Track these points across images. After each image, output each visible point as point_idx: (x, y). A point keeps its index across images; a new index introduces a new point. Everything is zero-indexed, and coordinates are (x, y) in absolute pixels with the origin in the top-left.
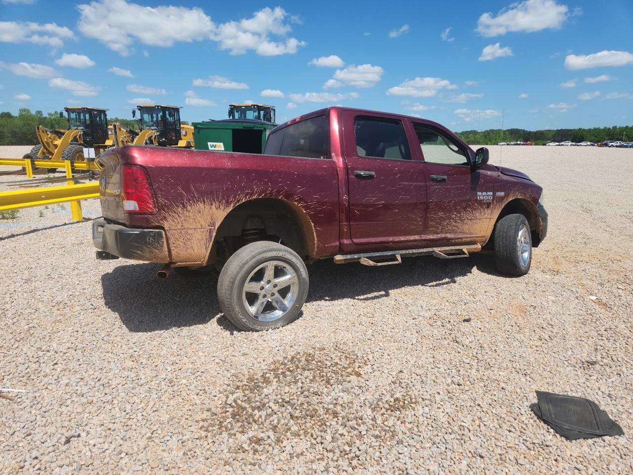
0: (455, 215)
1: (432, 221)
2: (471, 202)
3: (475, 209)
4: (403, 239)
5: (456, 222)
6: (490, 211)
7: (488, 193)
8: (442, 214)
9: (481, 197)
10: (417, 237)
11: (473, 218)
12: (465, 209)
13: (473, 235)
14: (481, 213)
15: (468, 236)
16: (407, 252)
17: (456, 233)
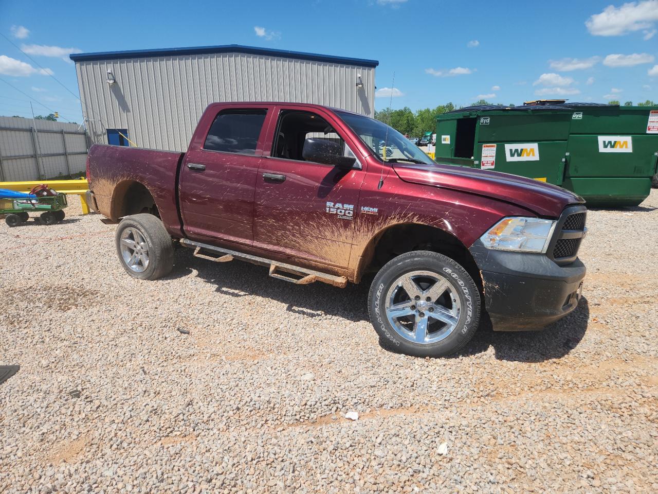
0: (292, 226)
1: (262, 227)
2: (317, 214)
3: (323, 225)
4: (232, 239)
5: (294, 236)
6: (349, 233)
7: (346, 206)
8: (273, 222)
9: (332, 210)
10: (248, 242)
11: (320, 236)
12: (306, 221)
13: (327, 262)
14: (333, 232)
15: (318, 260)
16: (240, 255)
17: (299, 250)
